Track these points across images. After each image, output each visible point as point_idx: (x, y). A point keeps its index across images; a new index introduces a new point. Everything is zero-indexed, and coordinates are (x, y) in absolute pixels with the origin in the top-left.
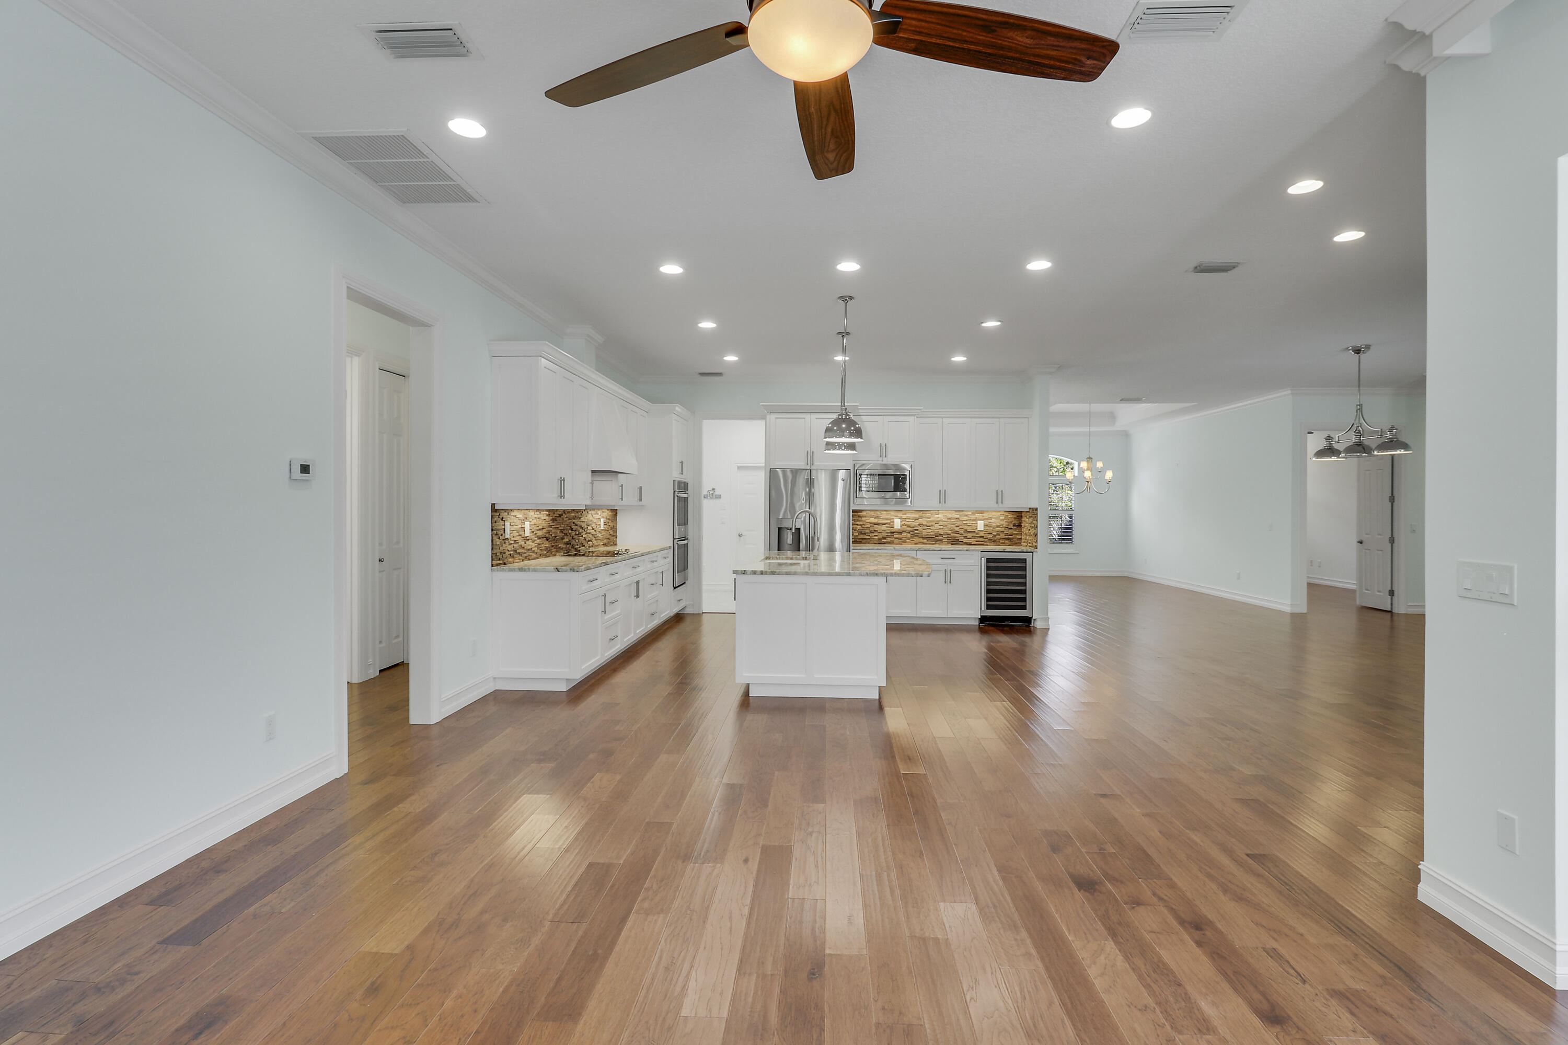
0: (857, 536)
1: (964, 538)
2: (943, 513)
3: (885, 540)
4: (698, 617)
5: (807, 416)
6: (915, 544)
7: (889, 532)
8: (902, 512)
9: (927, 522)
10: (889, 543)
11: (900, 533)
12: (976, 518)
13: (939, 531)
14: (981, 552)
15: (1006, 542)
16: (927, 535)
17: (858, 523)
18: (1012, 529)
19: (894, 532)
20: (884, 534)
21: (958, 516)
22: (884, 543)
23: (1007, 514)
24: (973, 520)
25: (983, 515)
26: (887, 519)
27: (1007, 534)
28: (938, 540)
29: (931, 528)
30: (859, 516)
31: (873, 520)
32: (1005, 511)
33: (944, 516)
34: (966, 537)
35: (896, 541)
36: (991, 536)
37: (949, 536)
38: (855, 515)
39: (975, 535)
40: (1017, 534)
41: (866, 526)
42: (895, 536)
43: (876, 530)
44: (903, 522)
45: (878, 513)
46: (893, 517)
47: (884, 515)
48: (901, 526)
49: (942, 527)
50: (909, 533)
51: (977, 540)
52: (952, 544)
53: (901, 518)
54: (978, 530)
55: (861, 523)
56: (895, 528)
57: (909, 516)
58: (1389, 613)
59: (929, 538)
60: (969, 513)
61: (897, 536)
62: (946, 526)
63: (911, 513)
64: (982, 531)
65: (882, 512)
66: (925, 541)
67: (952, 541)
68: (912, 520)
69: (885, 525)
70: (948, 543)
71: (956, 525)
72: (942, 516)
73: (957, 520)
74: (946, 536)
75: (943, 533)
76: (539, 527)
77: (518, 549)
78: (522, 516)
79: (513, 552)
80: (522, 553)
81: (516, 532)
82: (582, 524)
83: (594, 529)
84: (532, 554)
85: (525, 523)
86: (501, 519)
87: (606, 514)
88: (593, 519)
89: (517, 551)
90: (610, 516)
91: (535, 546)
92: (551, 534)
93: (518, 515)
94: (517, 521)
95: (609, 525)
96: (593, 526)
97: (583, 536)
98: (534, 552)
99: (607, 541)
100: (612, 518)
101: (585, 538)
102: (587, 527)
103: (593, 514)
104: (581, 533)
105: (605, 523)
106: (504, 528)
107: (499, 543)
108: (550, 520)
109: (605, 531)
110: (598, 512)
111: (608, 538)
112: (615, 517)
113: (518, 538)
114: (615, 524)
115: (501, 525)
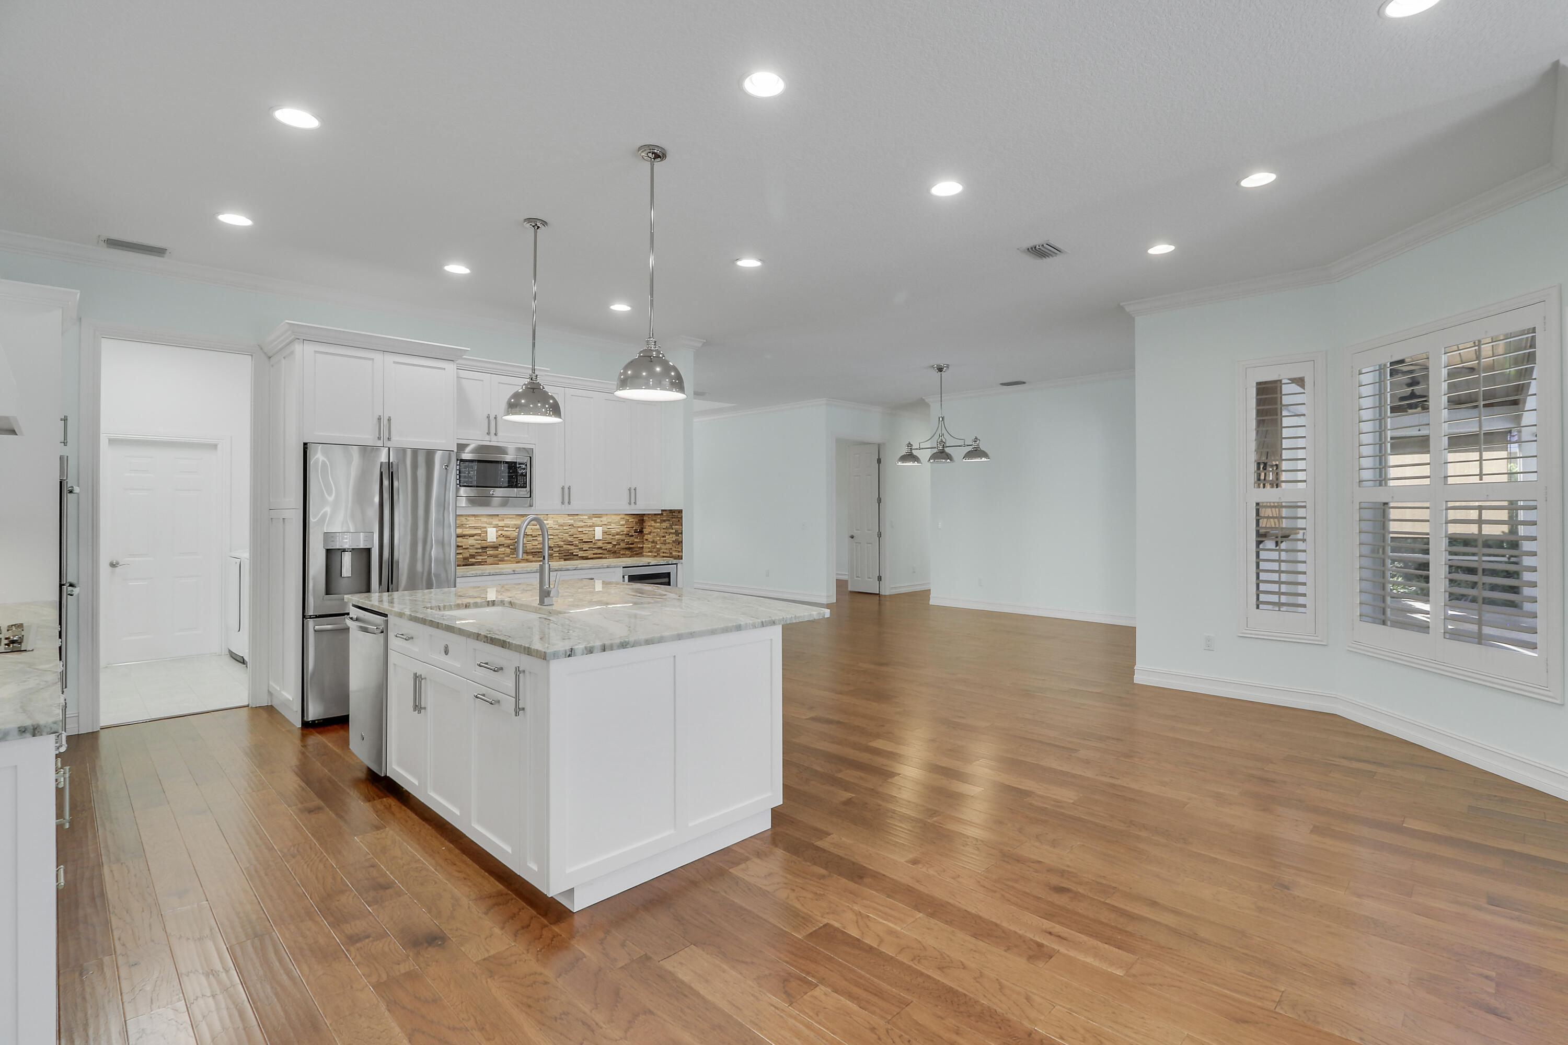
1: (580, 551)
2: (553, 518)
3: (473, 560)
4: (93, 736)
5: (378, 357)
6: (515, 563)
7: (479, 546)
8: (497, 518)
9: (533, 532)
10: (479, 563)
11: (495, 547)
12: (593, 523)
13: (549, 542)
14: (623, 567)
15: (627, 553)
16: (533, 549)
18: (633, 536)
19: (487, 547)
20: (473, 551)
22: (473, 564)
23: (627, 518)
24: (590, 526)
25: (601, 519)
26: (476, 528)
27: (628, 543)
32: (626, 514)
33: (554, 521)
34: (581, 549)
35: (490, 560)
36: (610, 546)
37: (562, 549)
39: (592, 546)
40: (639, 542)
42: (488, 553)
43: (460, 544)
44: (500, 532)
45: (463, 519)
46: (485, 525)
47: (472, 522)
48: (497, 538)
49: (551, 537)
50: (509, 547)
51: (593, 552)
52: (565, 560)
53: (496, 526)
54: (596, 539)
56: (488, 541)
57: (509, 523)
58: (878, 596)
59: (534, 554)
60: (585, 517)
61: (491, 552)
62: (557, 535)
63: (510, 518)
64: (600, 540)
65: (469, 518)
66: (530, 557)
67: (564, 556)
68: (513, 528)
69: (473, 536)
70: (560, 559)
71: (570, 533)
72: (552, 522)
73: (570, 527)
74: (558, 549)
75: (553, 545)
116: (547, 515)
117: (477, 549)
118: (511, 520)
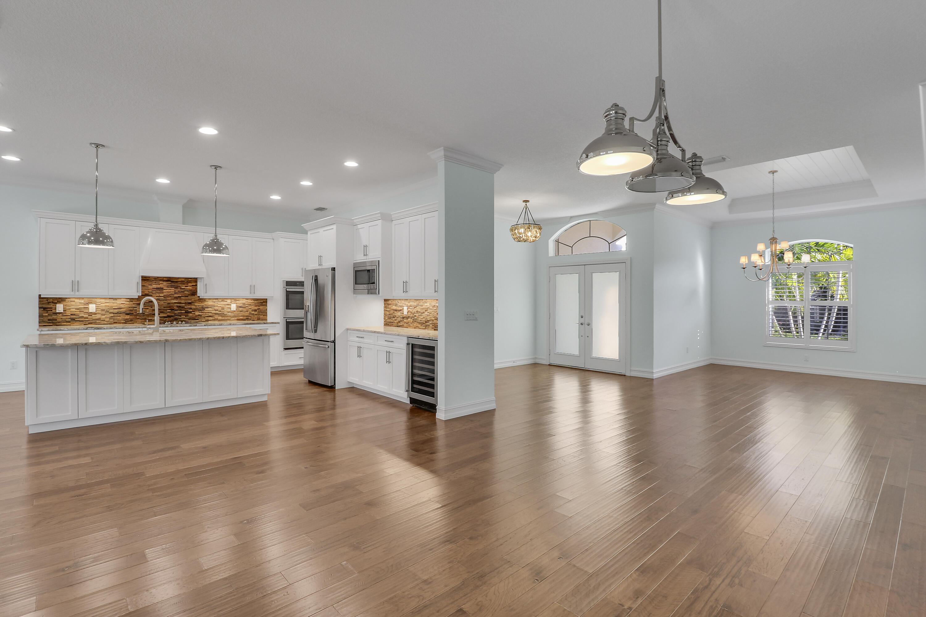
0: (387, 320)
7: (402, 317)
9: (421, 310)
11: (407, 318)
13: (428, 317)
14: (408, 337)
17: (387, 310)
20: (399, 319)
28: (426, 326)
29: (423, 315)
30: (388, 304)
31: (394, 307)
35: (405, 325)
38: (386, 303)
41: (391, 312)
43: (395, 315)
44: (409, 309)
45: (396, 301)
49: (429, 314)
50: (411, 318)
55: (389, 310)
61: (405, 321)
65: (398, 301)
66: (420, 326)
67: (435, 327)
68: (413, 307)
69: (400, 311)
72: (429, 304)
75: (429, 320)
76: (114, 308)
77: (78, 318)
78: (84, 301)
79: (70, 320)
80: (85, 321)
81: (76, 310)
82: (193, 307)
83: (217, 310)
84: (102, 322)
85: (90, 305)
86: (50, 302)
87: (244, 301)
88: (216, 304)
89: (76, 320)
90: (253, 303)
91: (105, 318)
92: (135, 311)
93: (77, 300)
94: (76, 304)
95: (249, 308)
96: (216, 308)
97: (196, 314)
98: (104, 320)
99: (245, 318)
100: (255, 304)
101: (199, 315)
102: (203, 308)
103: (217, 301)
104: (191, 312)
105: (241, 307)
106: (55, 307)
107: (47, 315)
108: (134, 304)
109: (241, 311)
110: (226, 300)
111: (248, 316)
112: (263, 304)
113: (79, 313)
114: (261, 307)
115: (51, 305)
116: (427, 300)
117: (401, 318)
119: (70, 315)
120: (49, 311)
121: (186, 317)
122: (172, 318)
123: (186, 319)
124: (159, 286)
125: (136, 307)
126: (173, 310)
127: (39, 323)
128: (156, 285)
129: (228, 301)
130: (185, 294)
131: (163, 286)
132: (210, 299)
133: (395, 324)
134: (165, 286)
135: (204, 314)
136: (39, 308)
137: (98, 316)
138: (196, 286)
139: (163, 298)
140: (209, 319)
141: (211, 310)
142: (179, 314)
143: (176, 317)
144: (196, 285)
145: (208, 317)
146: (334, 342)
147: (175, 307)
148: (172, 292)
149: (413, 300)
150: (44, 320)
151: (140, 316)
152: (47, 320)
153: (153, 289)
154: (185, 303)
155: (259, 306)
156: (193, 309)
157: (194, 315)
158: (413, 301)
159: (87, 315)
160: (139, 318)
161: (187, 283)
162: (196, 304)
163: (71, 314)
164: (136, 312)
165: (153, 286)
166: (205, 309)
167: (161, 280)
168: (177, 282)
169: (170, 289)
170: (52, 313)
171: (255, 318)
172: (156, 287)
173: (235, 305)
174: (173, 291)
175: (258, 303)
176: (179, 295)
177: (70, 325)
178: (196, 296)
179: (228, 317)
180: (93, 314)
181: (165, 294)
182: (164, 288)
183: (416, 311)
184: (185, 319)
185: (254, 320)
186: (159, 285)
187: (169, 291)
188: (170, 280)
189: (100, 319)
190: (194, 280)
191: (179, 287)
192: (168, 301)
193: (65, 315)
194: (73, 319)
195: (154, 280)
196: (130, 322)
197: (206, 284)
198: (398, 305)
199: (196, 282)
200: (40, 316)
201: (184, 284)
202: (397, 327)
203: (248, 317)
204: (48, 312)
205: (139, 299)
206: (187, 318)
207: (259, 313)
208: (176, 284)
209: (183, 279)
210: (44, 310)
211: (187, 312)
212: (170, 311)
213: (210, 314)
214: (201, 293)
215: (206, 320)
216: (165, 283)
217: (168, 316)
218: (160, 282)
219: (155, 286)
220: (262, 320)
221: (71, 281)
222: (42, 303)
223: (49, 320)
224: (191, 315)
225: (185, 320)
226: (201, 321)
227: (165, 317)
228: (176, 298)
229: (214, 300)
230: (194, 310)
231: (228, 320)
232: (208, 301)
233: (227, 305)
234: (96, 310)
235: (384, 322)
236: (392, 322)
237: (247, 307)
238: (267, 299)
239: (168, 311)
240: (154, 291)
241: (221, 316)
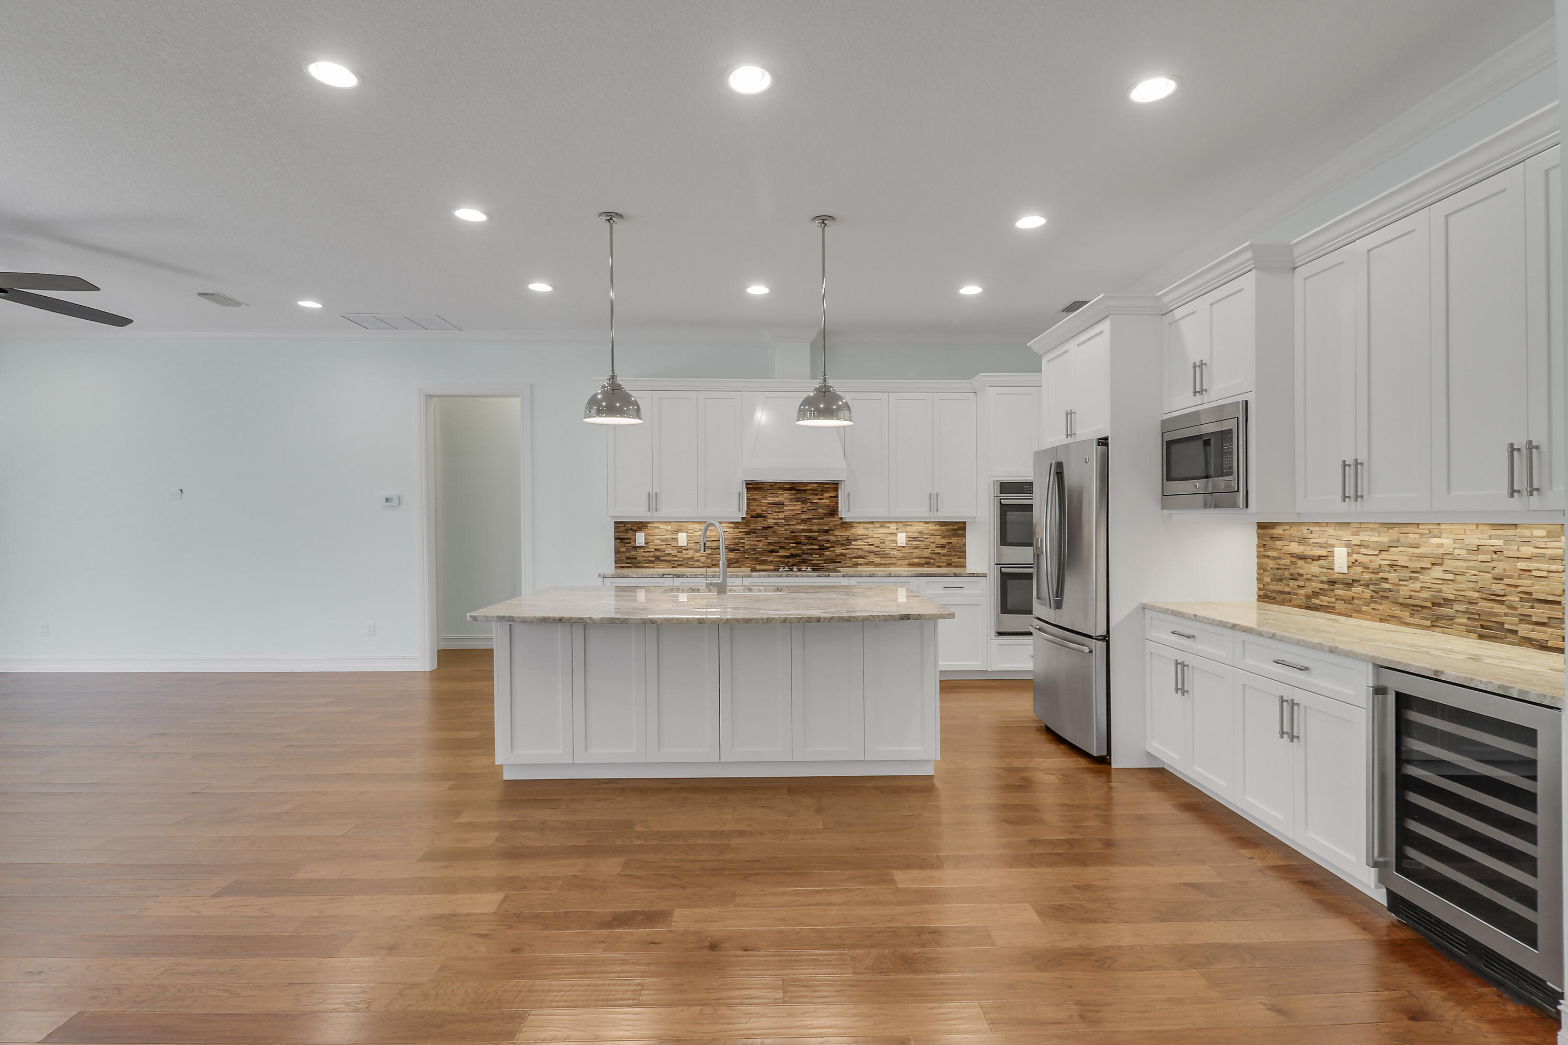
0: (1268, 584)
3: (1319, 601)
6: (1381, 620)
7: (1325, 579)
9: (1410, 560)
11: (1350, 584)
13: (1444, 588)
16: (1410, 597)
17: (1270, 553)
19: (1335, 582)
20: (1316, 585)
21: (1501, 542)
22: (1319, 608)
24: (1553, 559)
28: (1438, 618)
29: (1422, 578)
30: (1272, 538)
31: (1295, 548)
33: (1455, 540)
34: (1525, 619)
35: (1340, 606)
38: (1265, 535)
41: (1282, 562)
42: (1336, 591)
43: (1301, 572)
44: (1355, 556)
45: (1304, 529)
49: (1451, 577)
50: (1367, 586)
52: (1481, 637)
55: (1275, 554)
59: (1416, 609)
60: (1537, 532)
61: (1341, 592)
65: (1312, 529)
66: (1405, 615)
67: (1482, 627)
68: (1374, 550)
69: (1317, 560)
70: (1467, 631)
71: (1496, 572)
72: (1451, 541)
73: (1495, 556)
74: (1462, 607)
75: (1452, 597)
76: (712, 539)
77: (665, 556)
78: (672, 528)
79: (654, 559)
80: (673, 561)
81: (661, 542)
82: (832, 538)
83: (873, 545)
84: (696, 563)
85: (679, 534)
86: (628, 530)
87: (921, 527)
88: (870, 533)
89: (661, 559)
90: (938, 530)
91: (701, 556)
92: (742, 545)
93: (662, 526)
94: (661, 532)
95: (930, 541)
96: (871, 541)
97: (836, 552)
98: (698, 561)
99: (924, 561)
100: (942, 533)
101: (842, 553)
102: (849, 541)
103: (872, 528)
104: (828, 548)
105: (915, 539)
106: (634, 537)
107: (625, 550)
108: (740, 532)
109: (915, 548)
110: (889, 525)
111: (928, 558)
112: (958, 532)
113: (664, 547)
114: (954, 540)
115: (629, 535)
117: (1322, 582)
118: (1370, 533)
119: (653, 550)
120: (627, 543)
121: (820, 557)
122: (797, 558)
123: (821, 562)
124: (777, 500)
125: (743, 538)
126: (799, 543)
127: (615, 563)
128: (773, 497)
129: (891, 528)
130: (818, 514)
131: (783, 499)
132: (860, 523)
133: (1302, 600)
134: (786, 499)
135: (851, 551)
136: (615, 539)
137: (691, 553)
138: (836, 499)
139: (783, 521)
140: (859, 563)
141: (861, 545)
142: (809, 552)
143: (805, 556)
144: (837, 497)
145: (857, 558)
146: (1106, 638)
147: (802, 539)
148: (798, 510)
149: (1372, 526)
150: (621, 558)
151: (749, 554)
152: (625, 558)
153: (769, 506)
154: (819, 531)
155: (949, 537)
156: (832, 542)
157: (834, 554)
158: (1372, 530)
159: (676, 551)
160: (748, 558)
161: (822, 492)
162: (837, 533)
163: (655, 549)
164: (744, 547)
165: (769, 499)
166: (851, 543)
167: (780, 488)
168: (805, 491)
169: (794, 505)
170: (631, 548)
171: (943, 562)
172: (772, 502)
173: (905, 534)
174: (799, 507)
175: (947, 531)
176: (807, 516)
177: (654, 568)
178: (836, 516)
179: (892, 559)
180: (684, 549)
181: (786, 513)
182: (785, 504)
183: (1388, 562)
184: (818, 560)
185: (940, 567)
186: (778, 497)
187: (794, 508)
188: (795, 488)
189: (693, 558)
190: (833, 486)
191: (808, 501)
192: (792, 527)
193: (647, 550)
194: (658, 558)
195: (769, 488)
196: (735, 565)
197: (849, 494)
198: (1311, 541)
199: (836, 490)
200: (617, 552)
201: (817, 495)
202: (1308, 608)
203: (928, 560)
204: (627, 545)
205: (747, 524)
206: (822, 558)
207: (950, 551)
208: (804, 496)
209: (816, 485)
210: (621, 542)
211: (822, 548)
212: (795, 545)
213: (861, 553)
214: (843, 512)
215: (853, 564)
216: (786, 494)
217: (793, 556)
218: (779, 492)
219: (771, 500)
220: (956, 567)
221: (647, 494)
222: (618, 530)
223: (628, 558)
224: (828, 553)
225: (819, 562)
226: (845, 565)
227: (787, 557)
228: (804, 521)
229: (867, 525)
230: (833, 544)
231: (892, 565)
232: (856, 527)
233: (890, 536)
234: (688, 543)
235: (1259, 589)
236: (1289, 593)
237: (927, 538)
238: (965, 523)
239: (792, 545)
240: (770, 509)
241: (880, 557)
